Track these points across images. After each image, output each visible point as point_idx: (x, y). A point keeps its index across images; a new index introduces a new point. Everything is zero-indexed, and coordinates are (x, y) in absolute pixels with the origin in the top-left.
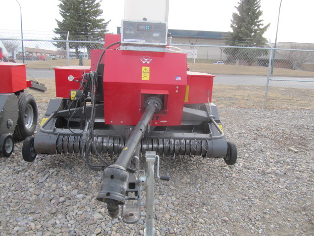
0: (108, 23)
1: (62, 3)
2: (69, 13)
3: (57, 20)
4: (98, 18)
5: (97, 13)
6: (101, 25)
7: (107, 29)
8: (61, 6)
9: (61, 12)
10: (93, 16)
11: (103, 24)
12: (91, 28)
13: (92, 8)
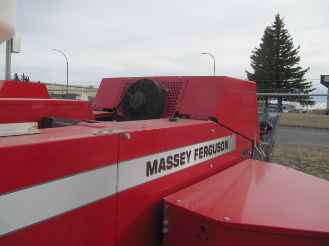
0: (306, 71)
1: (256, 55)
2: (261, 64)
3: (247, 72)
4: (295, 66)
5: (293, 61)
6: (295, 74)
7: (303, 78)
9: (254, 63)
10: (288, 65)
11: (299, 72)
12: (283, 79)
13: (287, 56)
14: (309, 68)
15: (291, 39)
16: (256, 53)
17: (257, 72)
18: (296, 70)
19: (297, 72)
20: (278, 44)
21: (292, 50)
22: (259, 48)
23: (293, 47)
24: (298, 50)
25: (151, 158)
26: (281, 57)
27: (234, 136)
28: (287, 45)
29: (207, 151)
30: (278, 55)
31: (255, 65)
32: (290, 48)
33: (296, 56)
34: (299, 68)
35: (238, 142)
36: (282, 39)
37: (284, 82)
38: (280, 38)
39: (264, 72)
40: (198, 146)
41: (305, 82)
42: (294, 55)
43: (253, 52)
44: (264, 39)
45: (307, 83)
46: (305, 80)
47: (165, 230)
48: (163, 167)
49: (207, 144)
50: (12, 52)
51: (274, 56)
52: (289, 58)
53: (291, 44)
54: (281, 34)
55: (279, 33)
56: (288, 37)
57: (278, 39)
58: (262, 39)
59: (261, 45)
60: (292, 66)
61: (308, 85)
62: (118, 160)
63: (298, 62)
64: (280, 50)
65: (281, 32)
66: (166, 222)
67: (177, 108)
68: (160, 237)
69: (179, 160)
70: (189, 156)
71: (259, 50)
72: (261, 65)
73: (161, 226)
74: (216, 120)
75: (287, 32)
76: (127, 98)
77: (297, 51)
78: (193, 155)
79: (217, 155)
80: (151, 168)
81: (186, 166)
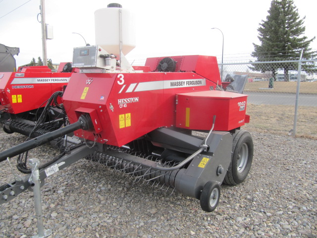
0: (312, 40)
1: (262, 27)
2: (268, 35)
3: (254, 44)
4: (301, 36)
5: (299, 31)
6: (301, 44)
7: (309, 47)
8: (260, 30)
9: (261, 35)
10: (294, 35)
11: (305, 42)
12: (289, 49)
13: (292, 27)
14: (315, 38)
15: (297, 10)
16: (263, 25)
17: (264, 43)
18: (301, 40)
19: (302, 42)
20: (284, 15)
21: (297, 21)
22: (266, 20)
23: (299, 17)
24: (304, 20)
25: (172, 81)
26: (287, 27)
27: (205, 80)
28: (292, 16)
29: (191, 83)
30: (284, 26)
31: (262, 37)
32: (295, 19)
33: (301, 26)
34: (305, 38)
35: (206, 82)
36: (287, 10)
37: (290, 53)
38: (286, 9)
39: (271, 43)
40: (188, 80)
41: (310, 51)
42: (300, 25)
43: (260, 24)
44: (271, 11)
45: (313, 52)
46: (310, 49)
47: (177, 103)
48: (175, 85)
49: (192, 80)
50: (47, 39)
51: (280, 27)
52: (295, 28)
53: (297, 15)
54: (287, 5)
55: (285, 4)
56: (294, 8)
57: (284, 10)
58: (269, 12)
59: (268, 17)
60: (298, 36)
61: (314, 54)
62: (163, 80)
63: (303, 32)
64: (287, 21)
65: (287, 4)
66: (177, 101)
67: (180, 68)
68: (176, 105)
69: (181, 84)
70: (184, 83)
71: (265, 22)
72: (268, 37)
73: (176, 102)
74: (195, 72)
75: (293, 3)
76: (160, 66)
77: (302, 22)
78: (185, 83)
79: (196, 85)
80: (172, 84)
81: (183, 86)
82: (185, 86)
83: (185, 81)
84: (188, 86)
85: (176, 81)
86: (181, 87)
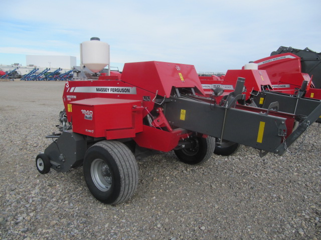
29: (116, 90)
35: (137, 90)
40: (112, 88)
48: (100, 91)
69: (105, 90)
70: (108, 90)
78: (110, 90)
79: (122, 93)
80: (97, 90)
81: (107, 92)
82: (110, 92)
83: (110, 88)
84: (112, 92)
85: (101, 87)
86: (105, 92)
